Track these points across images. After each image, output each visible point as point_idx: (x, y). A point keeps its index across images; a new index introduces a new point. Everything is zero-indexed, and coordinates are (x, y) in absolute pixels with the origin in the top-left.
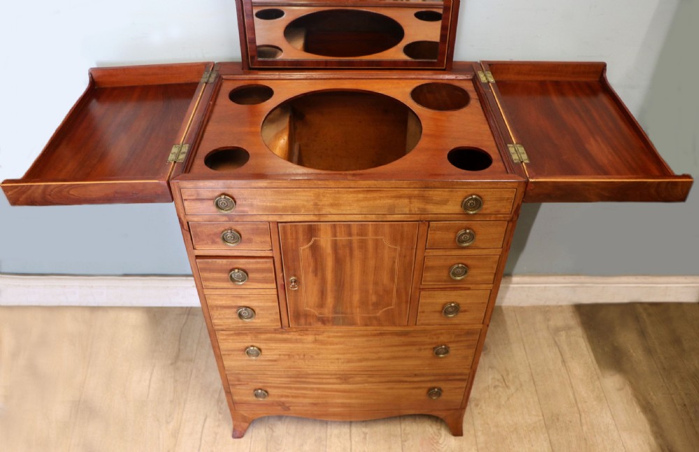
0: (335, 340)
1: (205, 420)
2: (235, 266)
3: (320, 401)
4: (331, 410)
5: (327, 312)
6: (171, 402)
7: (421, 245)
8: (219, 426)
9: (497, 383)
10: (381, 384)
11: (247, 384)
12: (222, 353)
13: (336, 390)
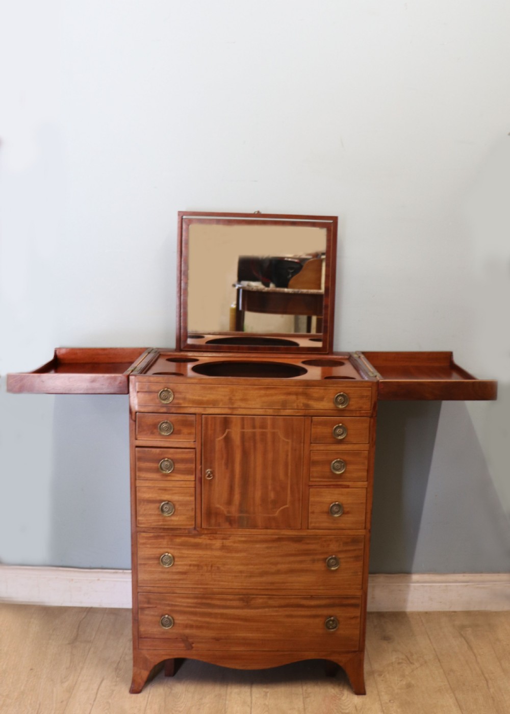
0: (240, 546)
2: (165, 456)
3: (222, 634)
5: (234, 510)
6: (68, 668)
7: (307, 439)
10: (280, 609)
11: (156, 607)
12: (139, 562)
13: (239, 618)
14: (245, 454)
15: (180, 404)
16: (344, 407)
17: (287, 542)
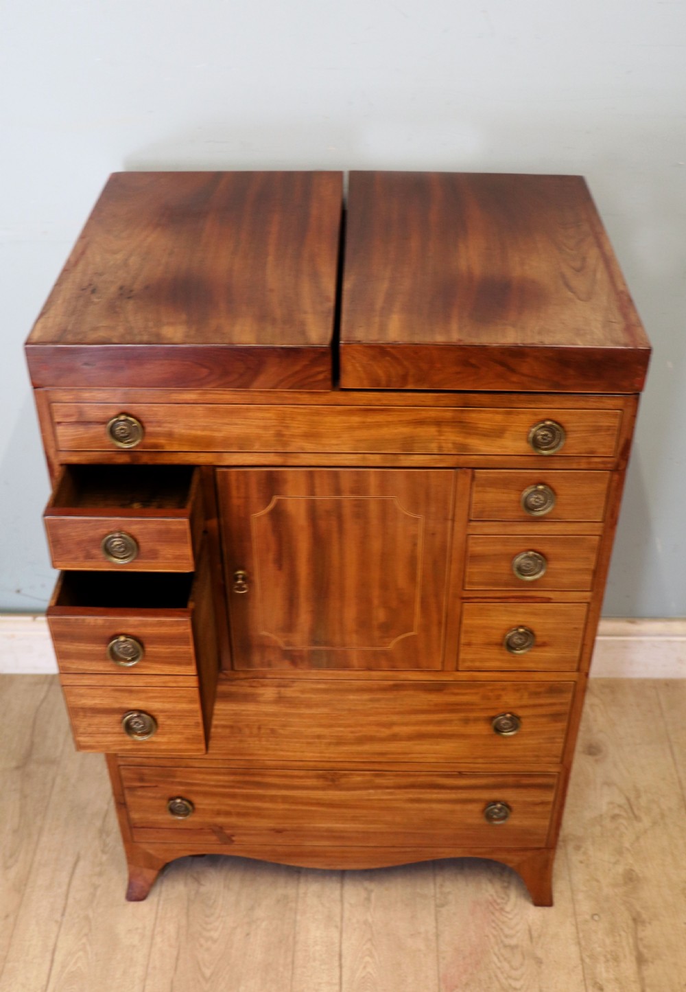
0: (316, 697)
1: (76, 864)
3: (287, 825)
4: (310, 844)
5: (300, 640)
6: (15, 831)
7: (461, 514)
8: (100, 874)
9: (617, 811)
10: (398, 791)
11: (156, 786)
13: (319, 803)
17: (411, 692)
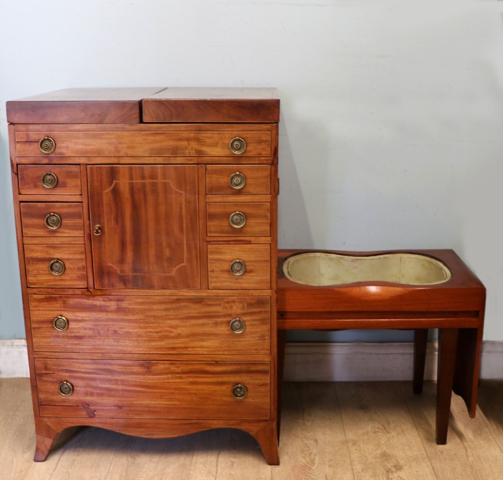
0: (138, 308)
2: (51, 211)
7: (202, 190)
10: (184, 376)
11: (54, 373)
12: (33, 326)
13: (141, 385)
14: (135, 207)
15: (63, 154)
16: (239, 153)
17: (186, 304)
